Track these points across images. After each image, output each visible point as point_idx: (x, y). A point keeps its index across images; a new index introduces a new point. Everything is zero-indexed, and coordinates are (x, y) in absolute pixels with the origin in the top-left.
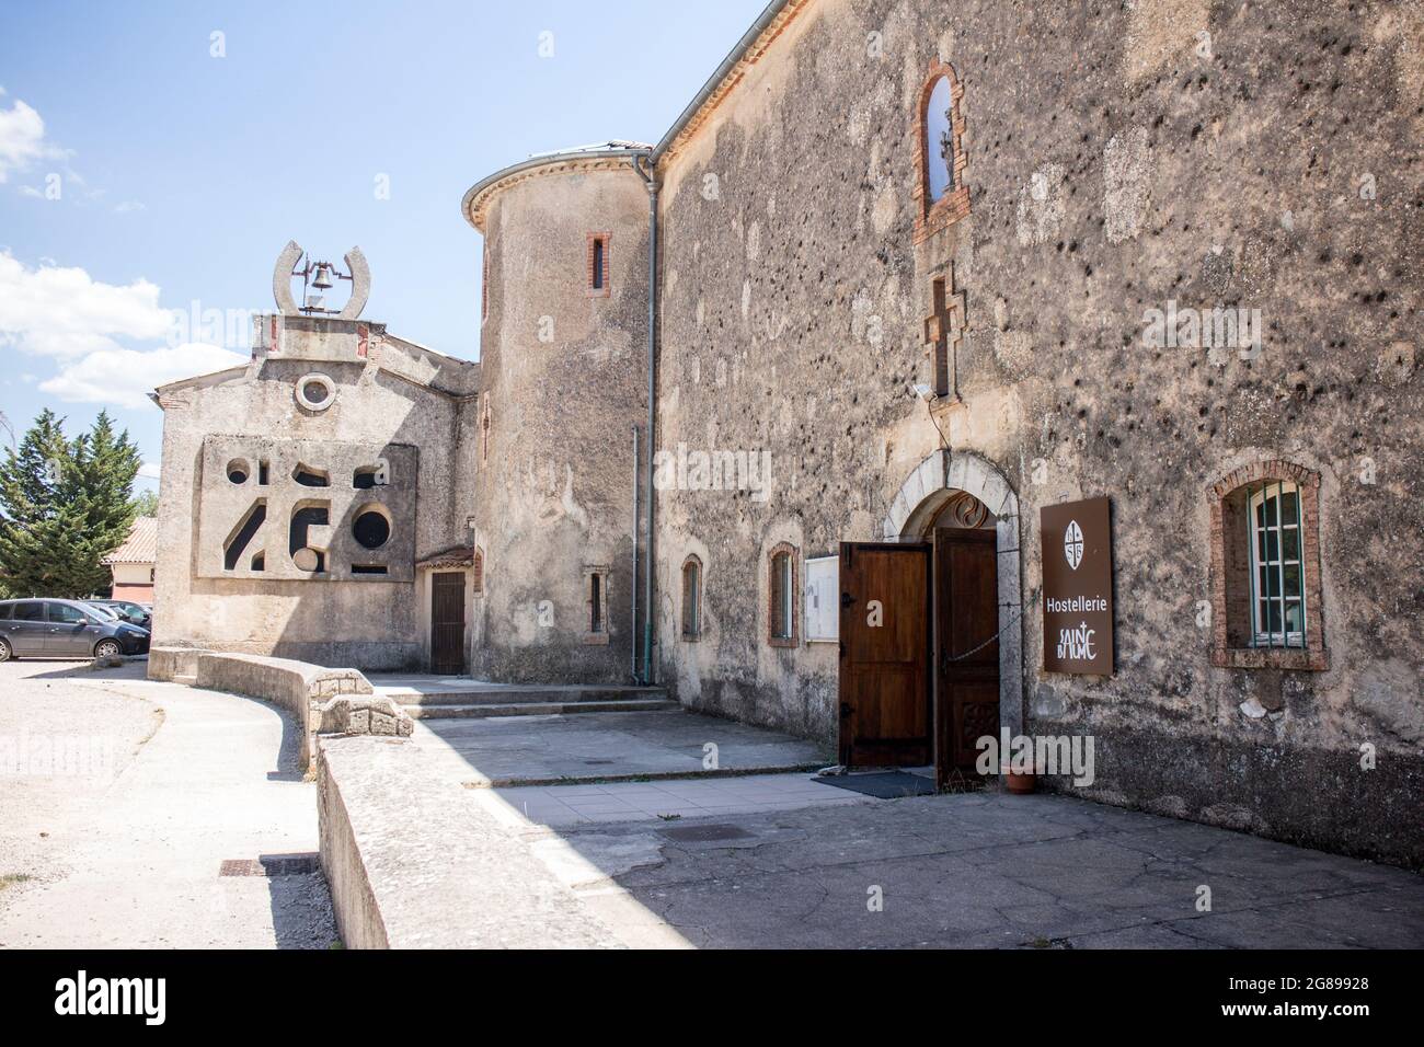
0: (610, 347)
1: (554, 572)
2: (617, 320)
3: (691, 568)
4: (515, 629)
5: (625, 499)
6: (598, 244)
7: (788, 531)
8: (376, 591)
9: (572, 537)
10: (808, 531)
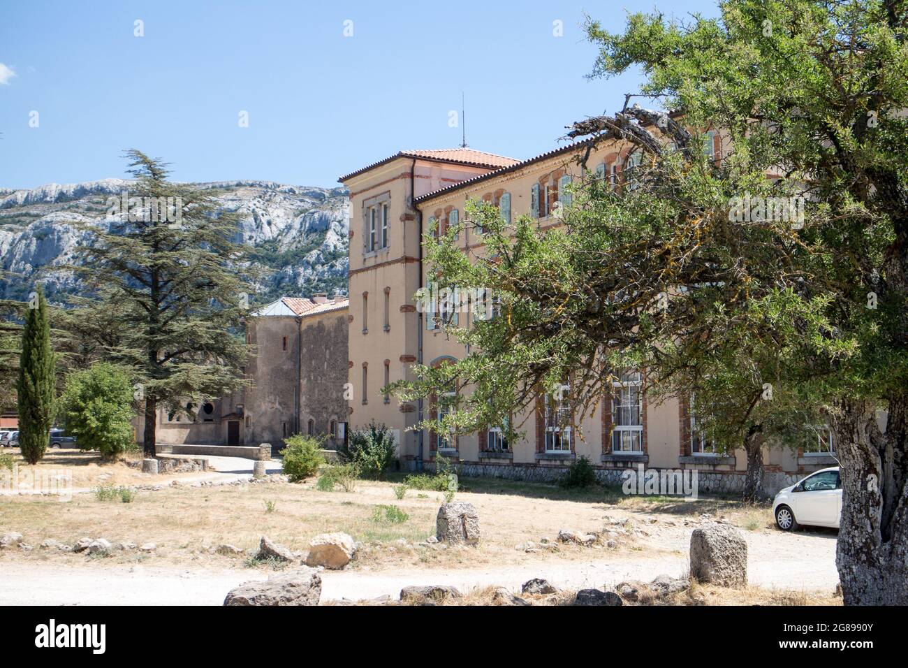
0: (287, 366)
1: (273, 423)
2: (290, 358)
3: (310, 422)
4: (263, 437)
5: (292, 404)
6: (284, 338)
7: (335, 417)
8: (211, 426)
9: (278, 414)
10: (339, 418)
